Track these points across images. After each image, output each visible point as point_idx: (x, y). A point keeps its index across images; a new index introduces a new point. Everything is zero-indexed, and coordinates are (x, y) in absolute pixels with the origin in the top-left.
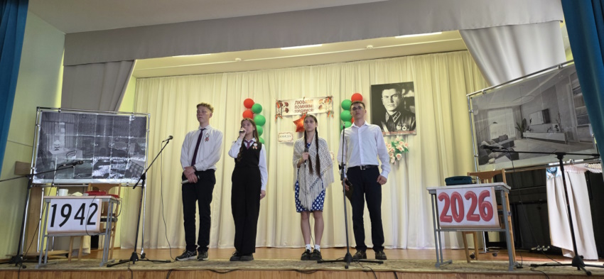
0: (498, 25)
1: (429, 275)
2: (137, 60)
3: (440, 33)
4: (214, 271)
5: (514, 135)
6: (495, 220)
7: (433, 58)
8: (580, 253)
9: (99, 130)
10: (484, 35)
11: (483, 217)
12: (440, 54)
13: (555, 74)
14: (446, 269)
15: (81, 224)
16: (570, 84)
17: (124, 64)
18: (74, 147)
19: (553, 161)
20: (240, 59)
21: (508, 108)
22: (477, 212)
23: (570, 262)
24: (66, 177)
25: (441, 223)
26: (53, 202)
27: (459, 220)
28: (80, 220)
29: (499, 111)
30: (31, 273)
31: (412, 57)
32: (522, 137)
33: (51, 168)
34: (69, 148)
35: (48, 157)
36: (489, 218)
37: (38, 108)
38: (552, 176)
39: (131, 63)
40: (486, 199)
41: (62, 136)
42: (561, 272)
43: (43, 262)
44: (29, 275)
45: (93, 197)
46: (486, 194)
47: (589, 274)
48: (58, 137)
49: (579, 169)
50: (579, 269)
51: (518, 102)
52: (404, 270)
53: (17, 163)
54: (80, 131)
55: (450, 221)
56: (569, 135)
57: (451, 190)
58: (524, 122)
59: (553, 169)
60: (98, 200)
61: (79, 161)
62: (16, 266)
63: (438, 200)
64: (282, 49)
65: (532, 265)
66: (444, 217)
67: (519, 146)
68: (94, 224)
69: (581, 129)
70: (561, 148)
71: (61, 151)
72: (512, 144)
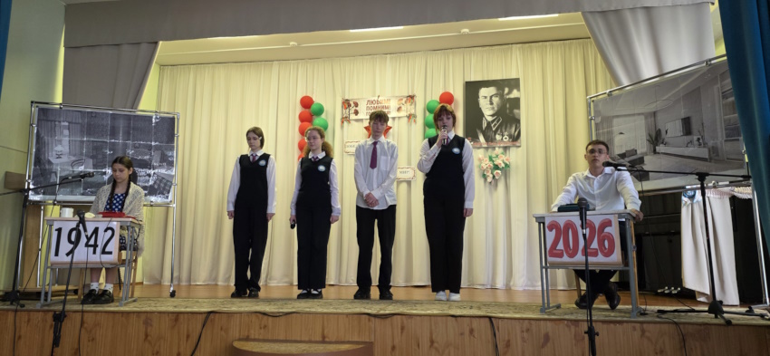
0: (631, 7)
1: (533, 322)
2: (161, 42)
3: (556, 15)
4: (264, 314)
5: (644, 150)
6: (616, 256)
7: (546, 46)
8: (718, 297)
9: (114, 134)
10: (612, 18)
11: (602, 252)
12: (555, 43)
13: (700, 73)
14: (554, 314)
15: (94, 252)
16: (719, 85)
17: (144, 47)
18: (82, 154)
19: (691, 183)
20: (296, 44)
21: (639, 114)
22: (595, 245)
23: (706, 309)
24: (72, 193)
25: (549, 259)
26: (56, 225)
27: (572, 256)
28: (91, 249)
29: (627, 119)
30: (32, 313)
31: (518, 45)
32: (655, 152)
33: (52, 181)
34: (74, 156)
35: (47, 167)
36: (609, 253)
37: (32, 102)
38: (689, 202)
39: (153, 45)
40: (607, 230)
41: (66, 140)
42: (694, 320)
43: (46, 300)
44: (29, 316)
45: (109, 219)
46: (608, 223)
47: (728, 322)
48: (60, 141)
49: (722, 194)
50: (716, 317)
51: (652, 108)
52: (501, 315)
53: (7, 174)
54: (89, 134)
55: (561, 256)
56: (714, 151)
57: (563, 218)
58: (658, 133)
59: (690, 193)
60: (115, 223)
61: (89, 173)
62: (12, 304)
63: (547, 230)
64: (351, 31)
65: (660, 311)
66: (554, 252)
67: (650, 163)
68: (110, 253)
69: (729, 144)
70: (702, 167)
71: (65, 159)
72: (641, 160)
